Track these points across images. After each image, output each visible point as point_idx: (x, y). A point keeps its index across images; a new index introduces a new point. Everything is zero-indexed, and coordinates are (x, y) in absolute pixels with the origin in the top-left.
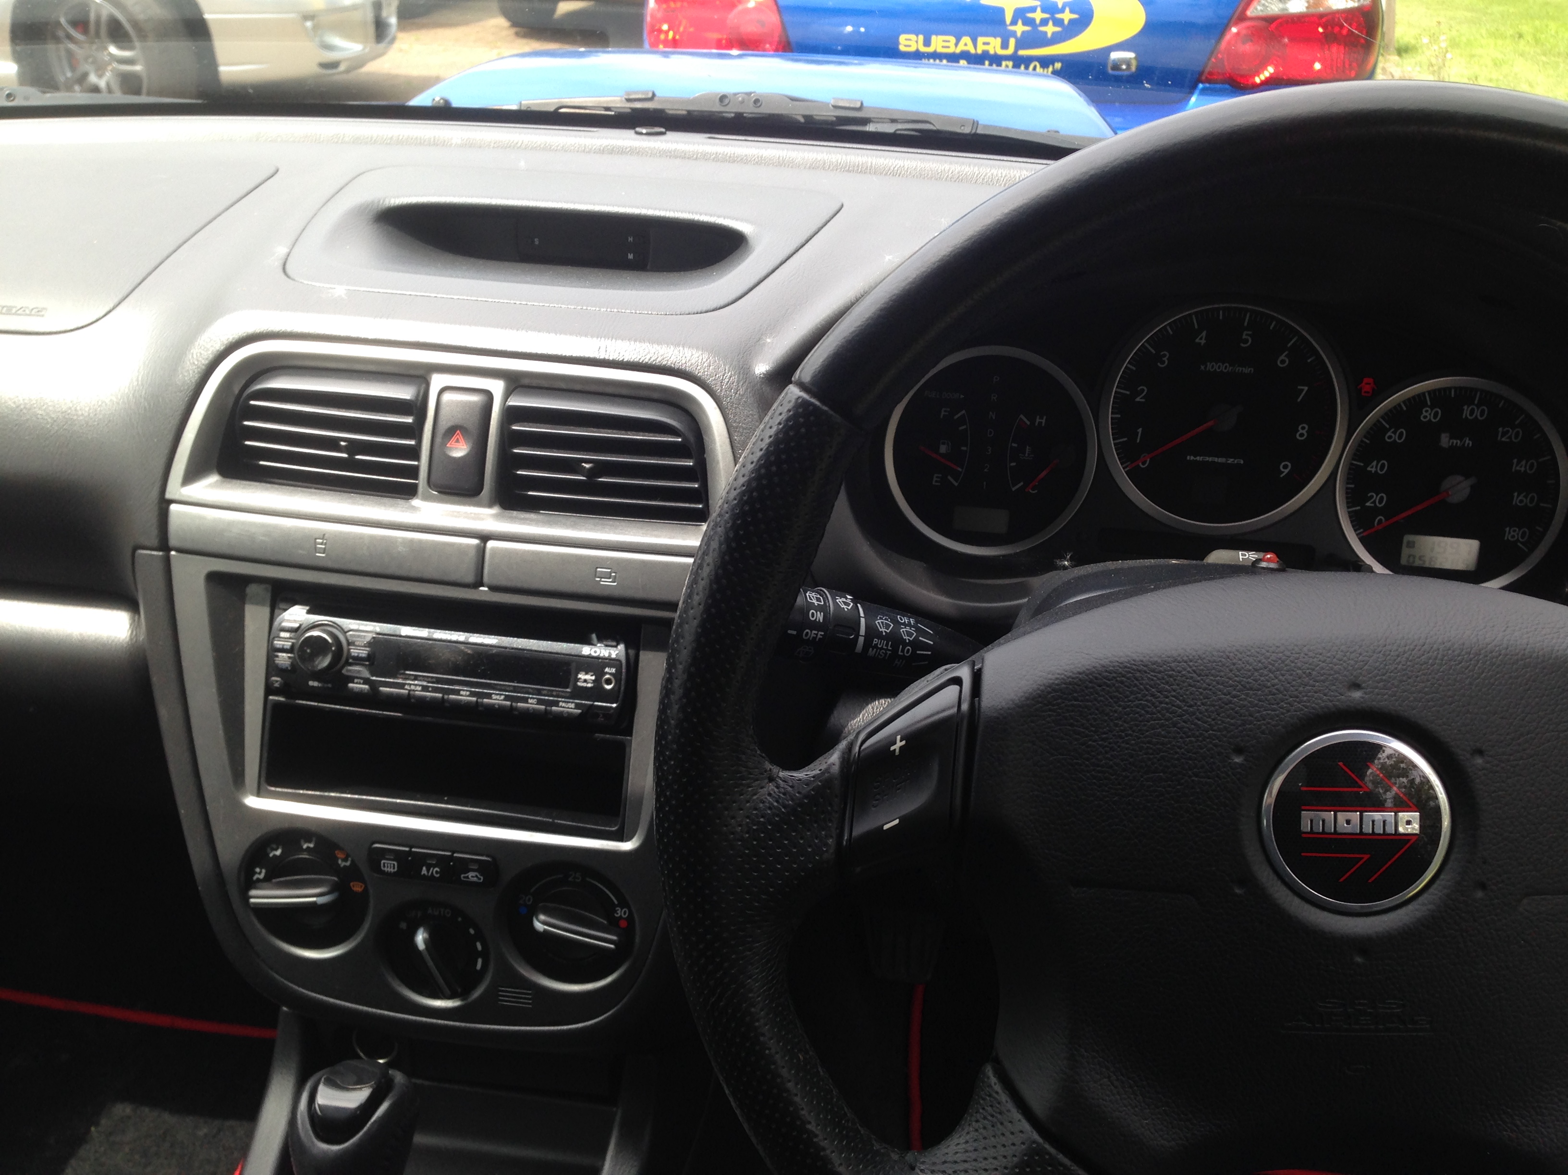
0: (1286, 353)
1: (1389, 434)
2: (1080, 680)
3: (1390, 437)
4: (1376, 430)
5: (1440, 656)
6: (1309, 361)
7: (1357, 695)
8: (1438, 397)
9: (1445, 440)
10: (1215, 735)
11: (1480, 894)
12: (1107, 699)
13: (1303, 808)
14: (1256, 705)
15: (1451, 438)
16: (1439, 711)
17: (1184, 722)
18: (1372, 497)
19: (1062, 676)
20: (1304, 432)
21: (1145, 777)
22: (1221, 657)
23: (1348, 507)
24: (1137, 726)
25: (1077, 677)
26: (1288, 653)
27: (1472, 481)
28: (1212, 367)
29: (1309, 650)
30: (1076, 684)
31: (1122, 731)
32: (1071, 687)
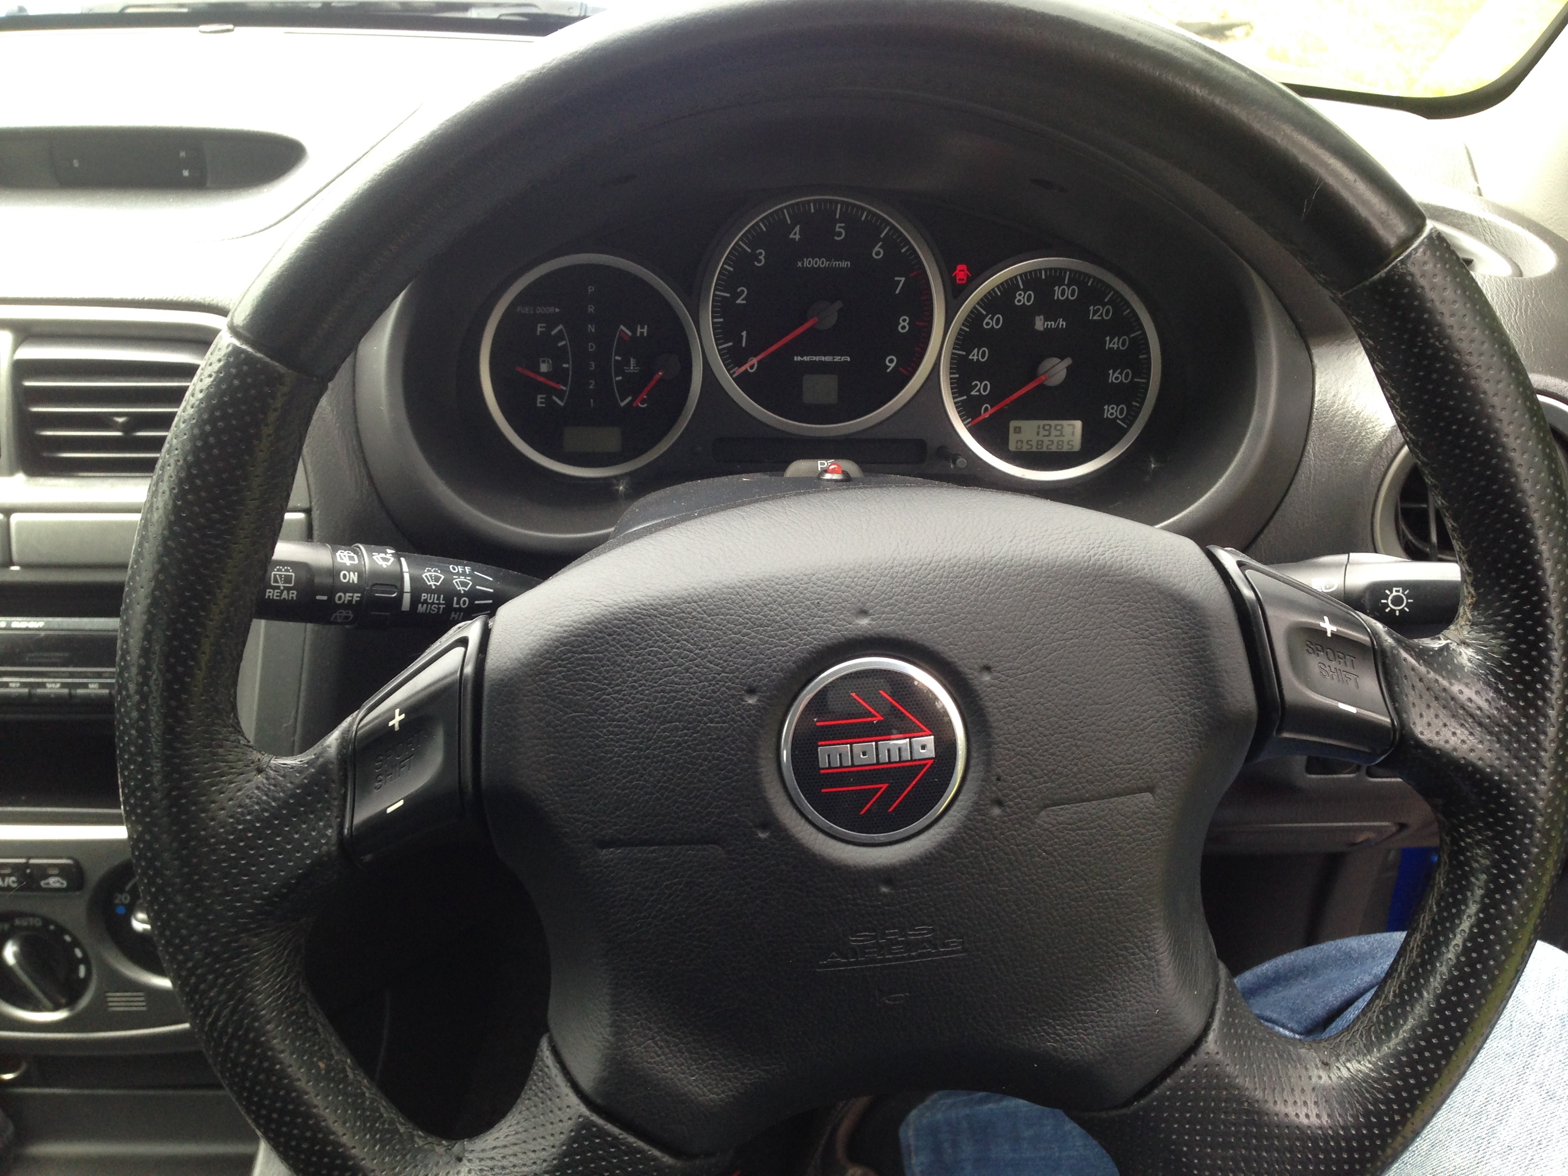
0: (881, 243)
1: (987, 320)
2: (590, 631)
3: (988, 324)
4: (974, 319)
5: (945, 574)
6: (903, 251)
7: (864, 622)
8: (1030, 280)
9: (1040, 324)
10: (727, 677)
11: (996, 811)
12: (618, 649)
13: (820, 743)
14: (767, 642)
15: (1046, 320)
16: (945, 631)
17: (696, 666)
18: (976, 385)
19: (571, 628)
20: (906, 324)
21: (662, 727)
22: (732, 593)
23: (954, 398)
24: (650, 674)
25: (586, 628)
26: (797, 584)
27: (1068, 361)
28: (808, 263)
29: (818, 579)
30: (585, 635)
31: (635, 682)
32: (580, 639)
